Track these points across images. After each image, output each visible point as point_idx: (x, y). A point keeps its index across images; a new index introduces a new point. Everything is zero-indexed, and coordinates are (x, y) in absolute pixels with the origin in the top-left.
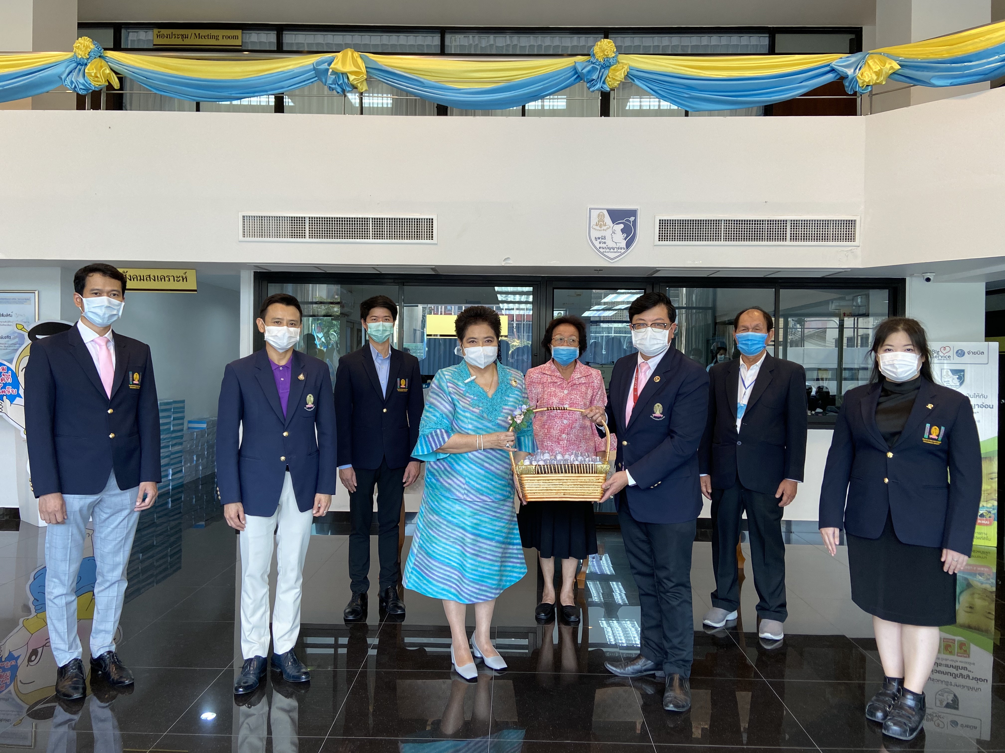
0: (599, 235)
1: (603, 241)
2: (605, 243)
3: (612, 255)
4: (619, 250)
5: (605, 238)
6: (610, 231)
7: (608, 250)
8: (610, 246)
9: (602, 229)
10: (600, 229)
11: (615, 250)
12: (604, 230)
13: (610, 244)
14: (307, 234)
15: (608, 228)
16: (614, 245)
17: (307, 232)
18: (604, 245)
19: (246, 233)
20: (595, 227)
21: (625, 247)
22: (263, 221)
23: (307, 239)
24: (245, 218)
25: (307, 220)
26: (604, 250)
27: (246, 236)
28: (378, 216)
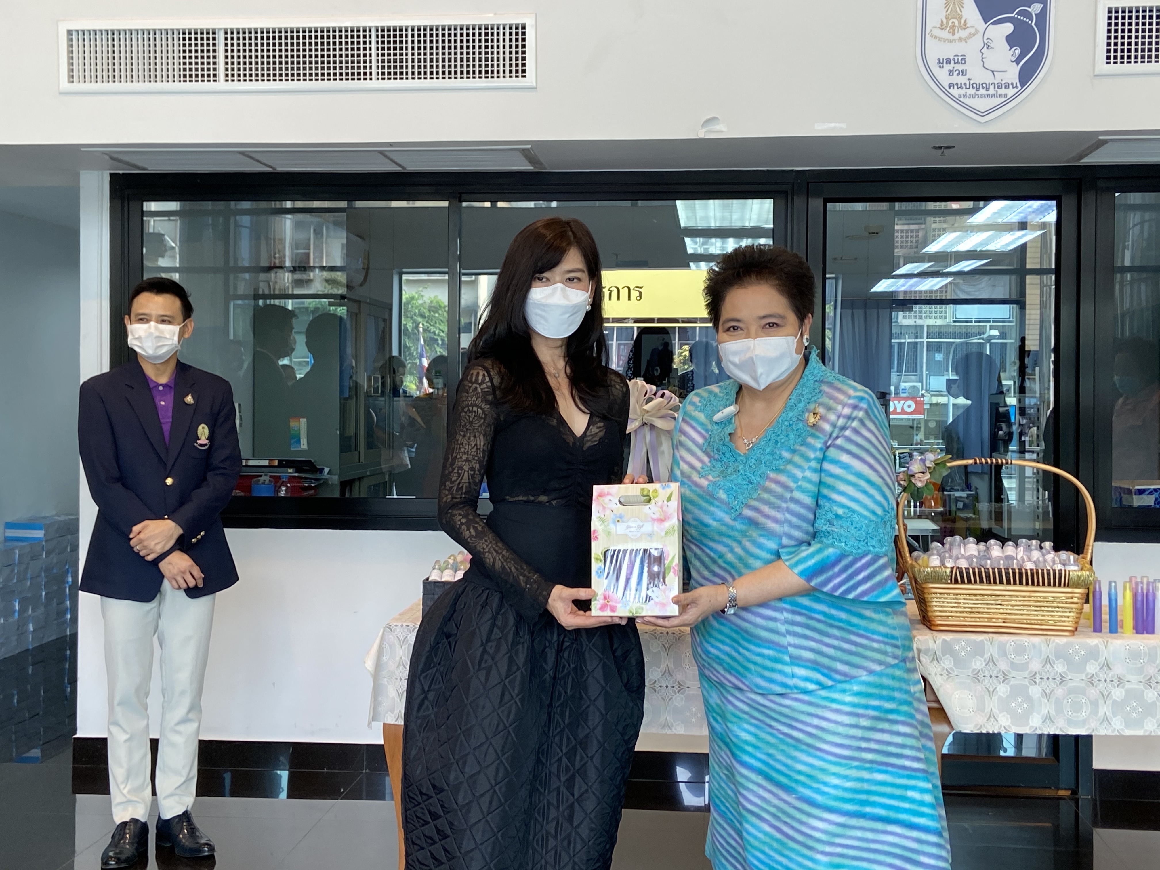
0: (949, 51)
1: (960, 67)
2: (963, 73)
3: (982, 104)
4: (1002, 91)
5: (963, 61)
6: (977, 42)
7: (972, 91)
8: (978, 81)
9: (957, 36)
10: (950, 36)
11: (992, 91)
12: (961, 39)
13: (978, 75)
14: (221, 73)
15: (971, 35)
16: (988, 78)
17: (221, 66)
18: (961, 80)
19: (75, 74)
20: (938, 32)
21: (1016, 80)
22: (116, 43)
23: (221, 84)
24: (74, 37)
25: (220, 36)
26: (962, 92)
27: (76, 78)
28: (392, 23)
